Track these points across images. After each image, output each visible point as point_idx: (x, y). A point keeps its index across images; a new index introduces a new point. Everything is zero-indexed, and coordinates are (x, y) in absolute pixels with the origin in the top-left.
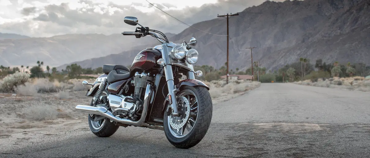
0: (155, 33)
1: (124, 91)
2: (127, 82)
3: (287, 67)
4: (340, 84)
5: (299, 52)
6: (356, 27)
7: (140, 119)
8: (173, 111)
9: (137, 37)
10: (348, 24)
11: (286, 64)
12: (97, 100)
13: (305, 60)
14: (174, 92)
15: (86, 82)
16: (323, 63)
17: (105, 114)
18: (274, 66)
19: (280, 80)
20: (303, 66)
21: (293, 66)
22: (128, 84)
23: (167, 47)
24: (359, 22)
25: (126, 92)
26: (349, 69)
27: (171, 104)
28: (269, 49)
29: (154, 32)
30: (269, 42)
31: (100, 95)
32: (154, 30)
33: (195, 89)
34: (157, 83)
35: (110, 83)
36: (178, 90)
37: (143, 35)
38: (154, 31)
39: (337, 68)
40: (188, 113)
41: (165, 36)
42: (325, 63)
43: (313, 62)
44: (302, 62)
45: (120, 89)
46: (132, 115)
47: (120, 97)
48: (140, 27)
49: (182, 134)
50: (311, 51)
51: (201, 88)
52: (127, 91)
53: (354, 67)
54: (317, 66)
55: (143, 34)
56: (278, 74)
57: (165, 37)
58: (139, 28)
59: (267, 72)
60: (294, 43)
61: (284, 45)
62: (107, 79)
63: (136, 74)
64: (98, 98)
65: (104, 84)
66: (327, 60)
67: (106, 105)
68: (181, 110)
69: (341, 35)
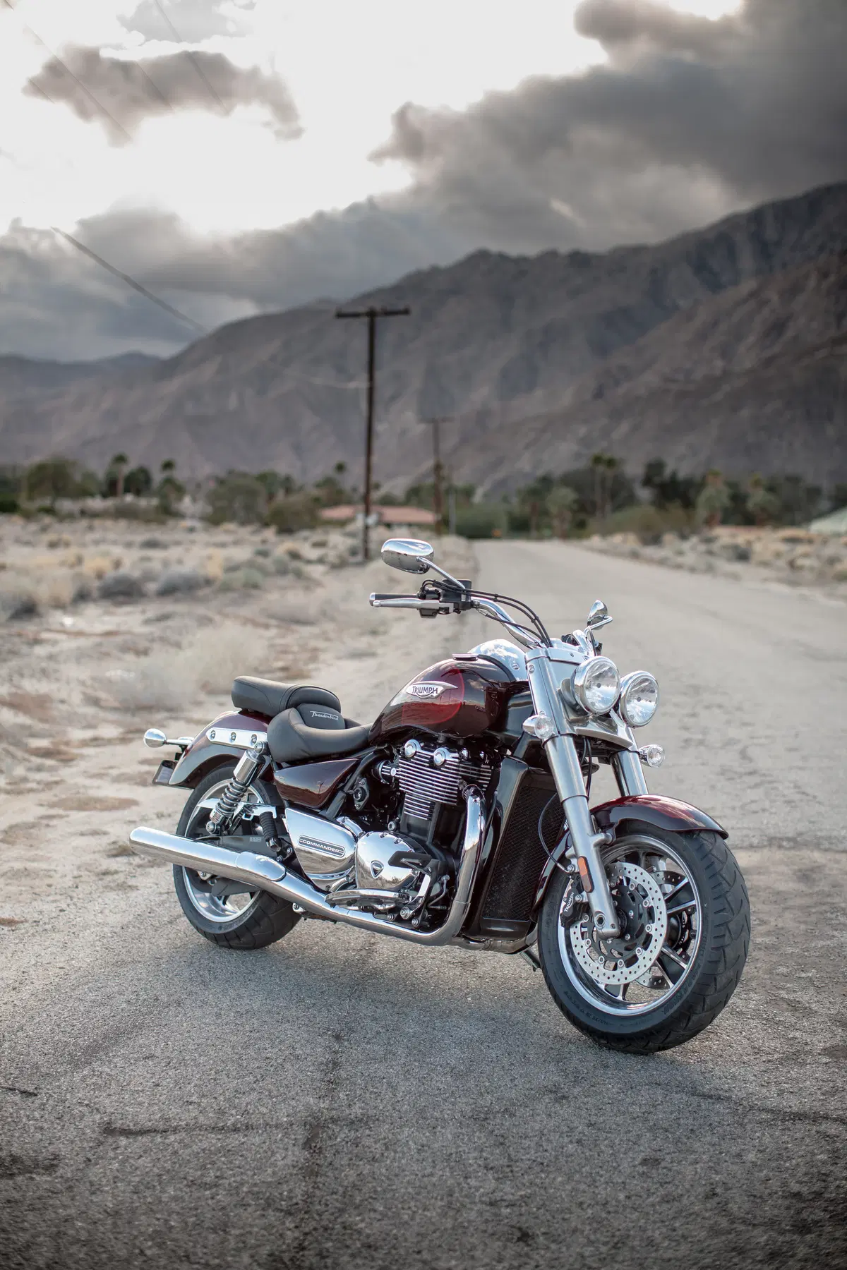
0: (495, 604)
1: (349, 800)
2: (360, 768)
3: (546, 482)
4: (743, 556)
5: (582, 430)
6: (776, 349)
7: (440, 925)
8: (601, 921)
9: (423, 615)
10: (751, 339)
11: (540, 472)
12: (225, 818)
13: (611, 463)
14: (596, 845)
15: (158, 736)
16: (668, 472)
17: (279, 884)
18: (500, 475)
19: (521, 527)
20: (603, 481)
21: (569, 480)
22: (363, 774)
23: (550, 663)
24: (790, 333)
25: (358, 805)
26: (757, 498)
27: (591, 891)
28: (482, 416)
29: (495, 600)
30: (482, 394)
31: (235, 800)
32: (496, 596)
33: (684, 842)
34: (507, 795)
35: (284, 765)
36: (610, 835)
37: (451, 609)
38: (496, 598)
39: (714, 494)
40: (658, 930)
41: (537, 618)
42: (674, 475)
43: (634, 468)
44: (601, 469)
45: (333, 793)
46: (416, 912)
47: (338, 824)
48: (441, 580)
49: (620, 998)
50: (624, 427)
51: (706, 839)
52: (362, 803)
53: (771, 489)
54: (647, 481)
55: (451, 606)
56: (516, 505)
57: (535, 620)
58: (435, 584)
59: (478, 497)
60: (567, 398)
61: (533, 404)
62: (267, 744)
63: (411, 747)
64: (229, 810)
65: (255, 761)
66: (680, 465)
67: (274, 847)
68: (628, 916)
69: (726, 375)
